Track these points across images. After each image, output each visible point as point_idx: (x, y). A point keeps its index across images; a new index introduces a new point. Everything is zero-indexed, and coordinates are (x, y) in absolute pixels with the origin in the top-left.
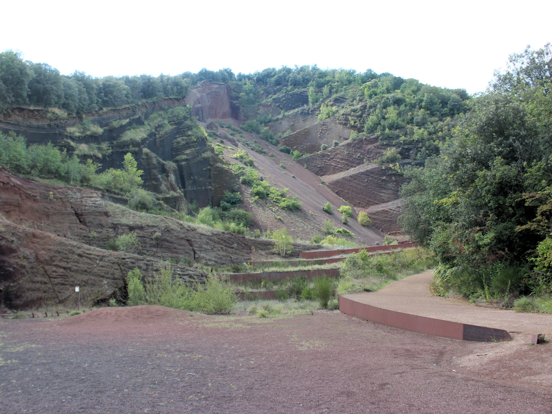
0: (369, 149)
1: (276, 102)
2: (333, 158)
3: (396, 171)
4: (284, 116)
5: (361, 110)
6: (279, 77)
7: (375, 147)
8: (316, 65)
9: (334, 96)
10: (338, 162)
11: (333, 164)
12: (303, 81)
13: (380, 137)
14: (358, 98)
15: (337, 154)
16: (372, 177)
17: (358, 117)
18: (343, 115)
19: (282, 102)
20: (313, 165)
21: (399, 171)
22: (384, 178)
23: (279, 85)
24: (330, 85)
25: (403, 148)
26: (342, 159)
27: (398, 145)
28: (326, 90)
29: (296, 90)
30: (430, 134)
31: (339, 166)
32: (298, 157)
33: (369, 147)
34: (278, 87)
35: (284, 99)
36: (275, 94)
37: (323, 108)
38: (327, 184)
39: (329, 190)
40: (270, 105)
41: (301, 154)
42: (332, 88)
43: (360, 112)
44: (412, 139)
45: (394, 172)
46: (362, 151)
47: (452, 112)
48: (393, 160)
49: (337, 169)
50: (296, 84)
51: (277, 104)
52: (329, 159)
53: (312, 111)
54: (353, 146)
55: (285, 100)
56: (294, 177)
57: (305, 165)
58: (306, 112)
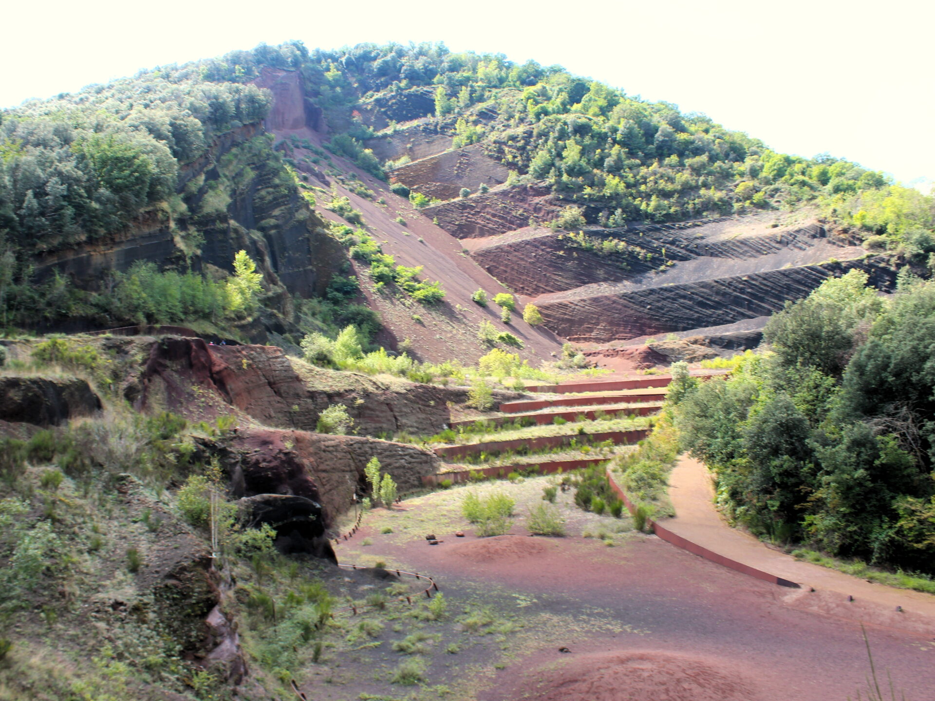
0: (537, 204)
1: (381, 106)
2: (479, 212)
3: (578, 243)
4: (395, 131)
5: (523, 138)
6: (386, 62)
7: (546, 201)
8: (442, 42)
9: (480, 106)
10: (488, 219)
11: (479, 221)
12: (425, 73)
13: (554, 187)
14: (517, 116)
15: (485, 207)
16: (543, 250)
17: (518, 149)
18: (495, 142)
19: (391, 106)
20: (448, 219)
21: (583, 244)
22: (561, 253)
23: (384, 75)
24: (472, 87)
25: (589, 207)
26: (494, 216)
27: (580, 202)
28: (464, 94)
29: (415, 88)
30: (628, 186)
31: (490, 226)
32: (422, 204)
33: (537, 200)
34: (383, 79)
35: (394, 101)
36: (378, 91)
37: (460, 126)
38: (472, 253)
39: (476, 264)
40: (371, 110)
41: (427, 199)
42: (473, 91)
43: (522, 142)
44: (601, 194)
45: (575, 245)
46: (526, 206)
47: (660, 151)
48: (573, 226)
49: (488, 231)
50: (414, 77)
51: (383, 110)
52: (473, 212)
53: (442, 128)
54: (512, 197)
55: (396, 103)
56: (421, 242)
57: (435, 219)
58: (432, 128)
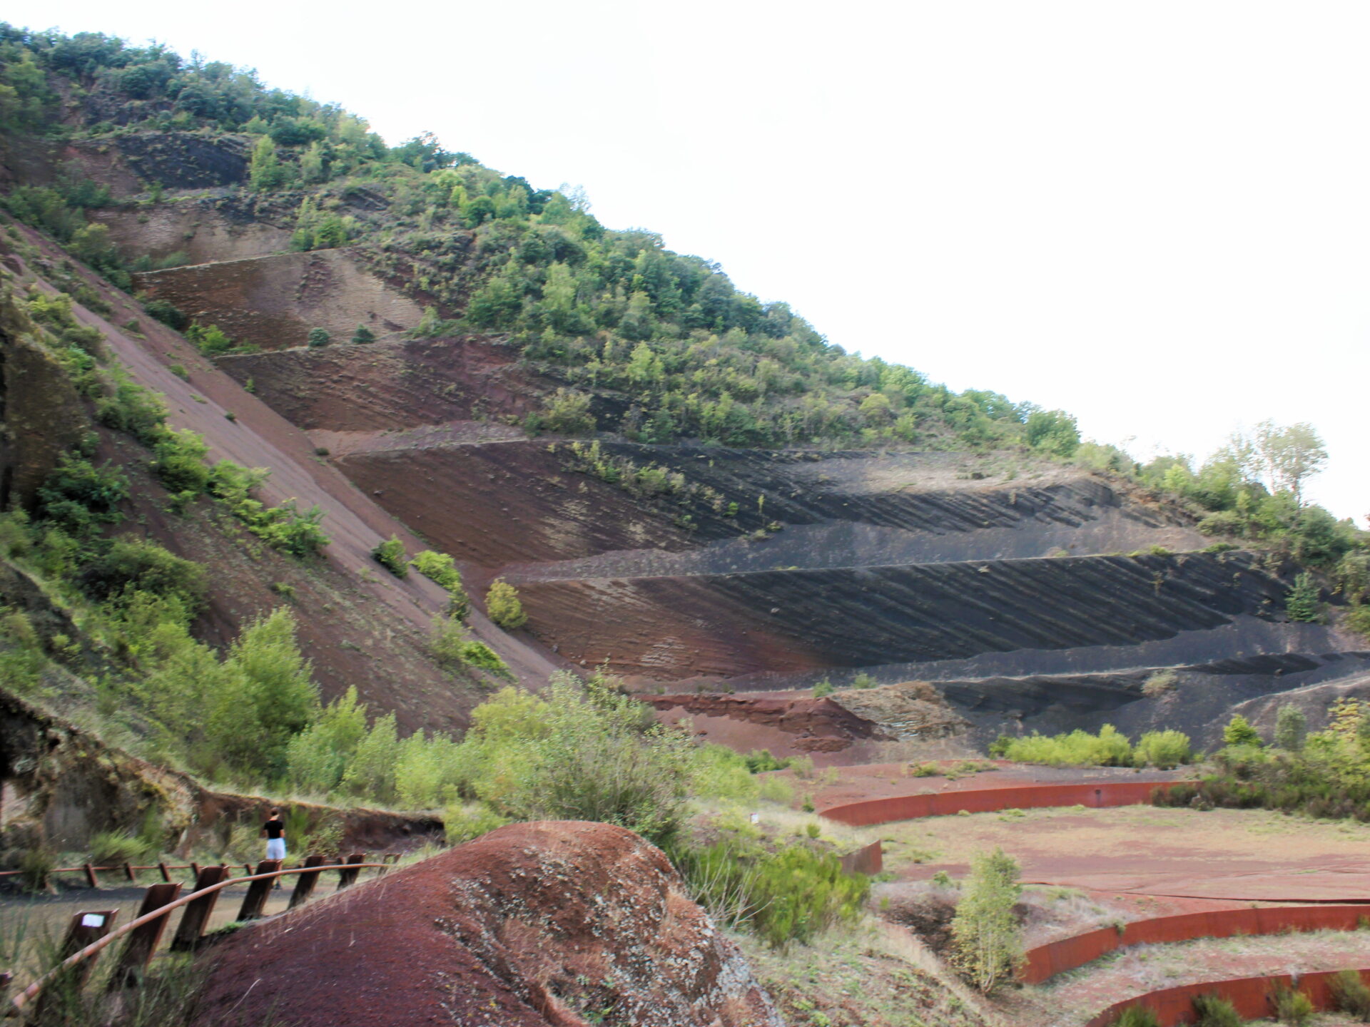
0: (488, 377)
1: (128, 151)
2: (352, 379)
3: (590, 463)
4: (157, 201)
5: (453, 249)
6: (146, 72)
7: (508, 375)
8: (254, 72)
9: (351, 182)
10: (375, 396)
11: (354, 398)
12: (229, 109)
13: (527, 348)
14: (431, 210)
15: (369, 368)
16: (512, 470)
17: (441, 267)
18: (387, 249)
19: (152, 154)
20: (278, 386)
21: (600, 466)
22: (555, 480)
23: (139, 96)
24: (327, 147)
25: (597, 397)
26: (386, 389)
27: (583, 384)
28: (311, 156)
29: (205, 131)
30: (668, 370)
31: (378, 408)
32: (216, 347)
33: (487, 369)
34: (138, 103)
35: (159, 146)
36: (122, 123)
37: (305, 210)
38: (340, 460)
39: (347, 482)
40: (105, 153)
41: (228, 340)
42: (328, 158)
43: (451, 256)
44: (623, 375)
45: (583, 467)
46: (462, 378)
47: (709, 319)
48: (569, 427)
49: (368, 417)
50: (203, 109)
51: (132, 158)
52: (335, 377)
53: (262, 210)
54: (428, 357)
55: (162, 151)
56: (231, 419)
57: (250, 382)
58: (242, 207)
